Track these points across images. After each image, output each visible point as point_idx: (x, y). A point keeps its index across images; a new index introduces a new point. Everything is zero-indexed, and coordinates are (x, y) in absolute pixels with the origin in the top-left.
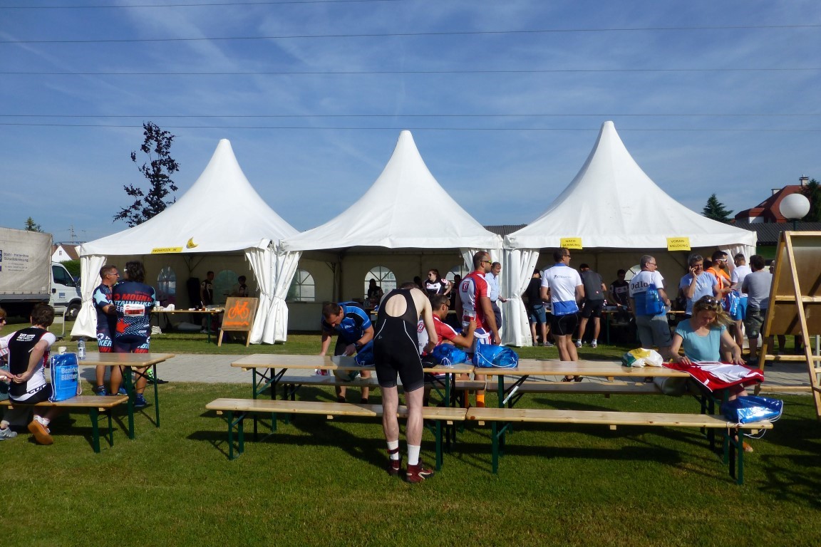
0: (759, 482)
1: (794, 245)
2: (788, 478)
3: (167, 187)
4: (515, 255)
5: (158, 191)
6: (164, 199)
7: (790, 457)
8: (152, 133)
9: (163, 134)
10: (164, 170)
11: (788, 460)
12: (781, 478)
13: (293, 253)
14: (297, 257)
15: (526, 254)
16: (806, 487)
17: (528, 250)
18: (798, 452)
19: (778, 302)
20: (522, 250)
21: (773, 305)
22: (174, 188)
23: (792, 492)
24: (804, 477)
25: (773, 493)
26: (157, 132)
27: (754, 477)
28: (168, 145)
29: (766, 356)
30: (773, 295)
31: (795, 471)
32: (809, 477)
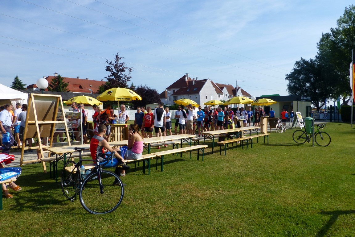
0: (11, 206)
1: (35, 99)
2: (25, 201)
7: (28, 191)
11: (27, 193)
12: (22, 201)
16: (32, 203)
18: (33, 188)
19: (29, 124)
21: (27, 125)
23: (25, 207)
24: (32, 198)
25: (17, 209)
27: (9, 204)
29: (25, 148)
30: (27, 121)
31: (29, 196)
32: (34, 198)
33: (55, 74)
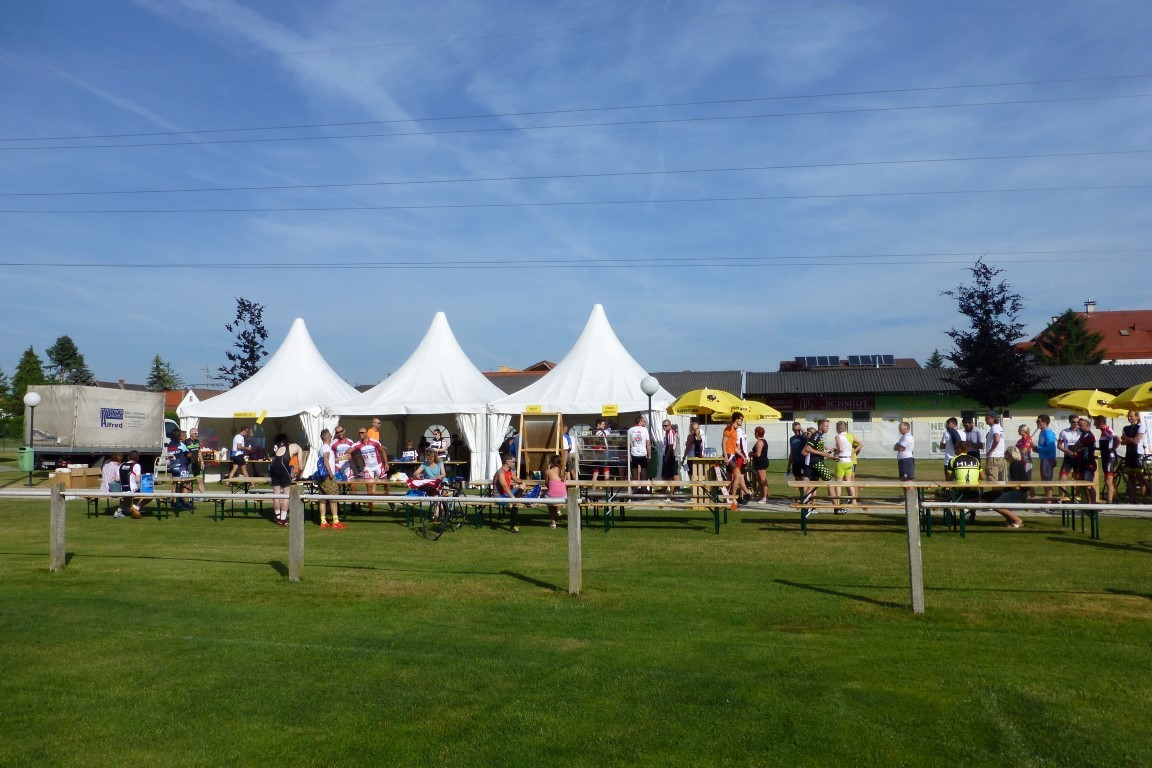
3: (260, 353)
4: (494, 418)
5: (254, 357)
6: (257, 364)
8: (244, 307)
9: (255, 306)
10: (258, 338)
13: (334, 416)
14: (337, 419)
15: (502, 418)
17: (503, 414)
20: (498, 414)
22: (265, 354)
26: (249, 306)
28: (259, 316)
33: (1088, 304)
